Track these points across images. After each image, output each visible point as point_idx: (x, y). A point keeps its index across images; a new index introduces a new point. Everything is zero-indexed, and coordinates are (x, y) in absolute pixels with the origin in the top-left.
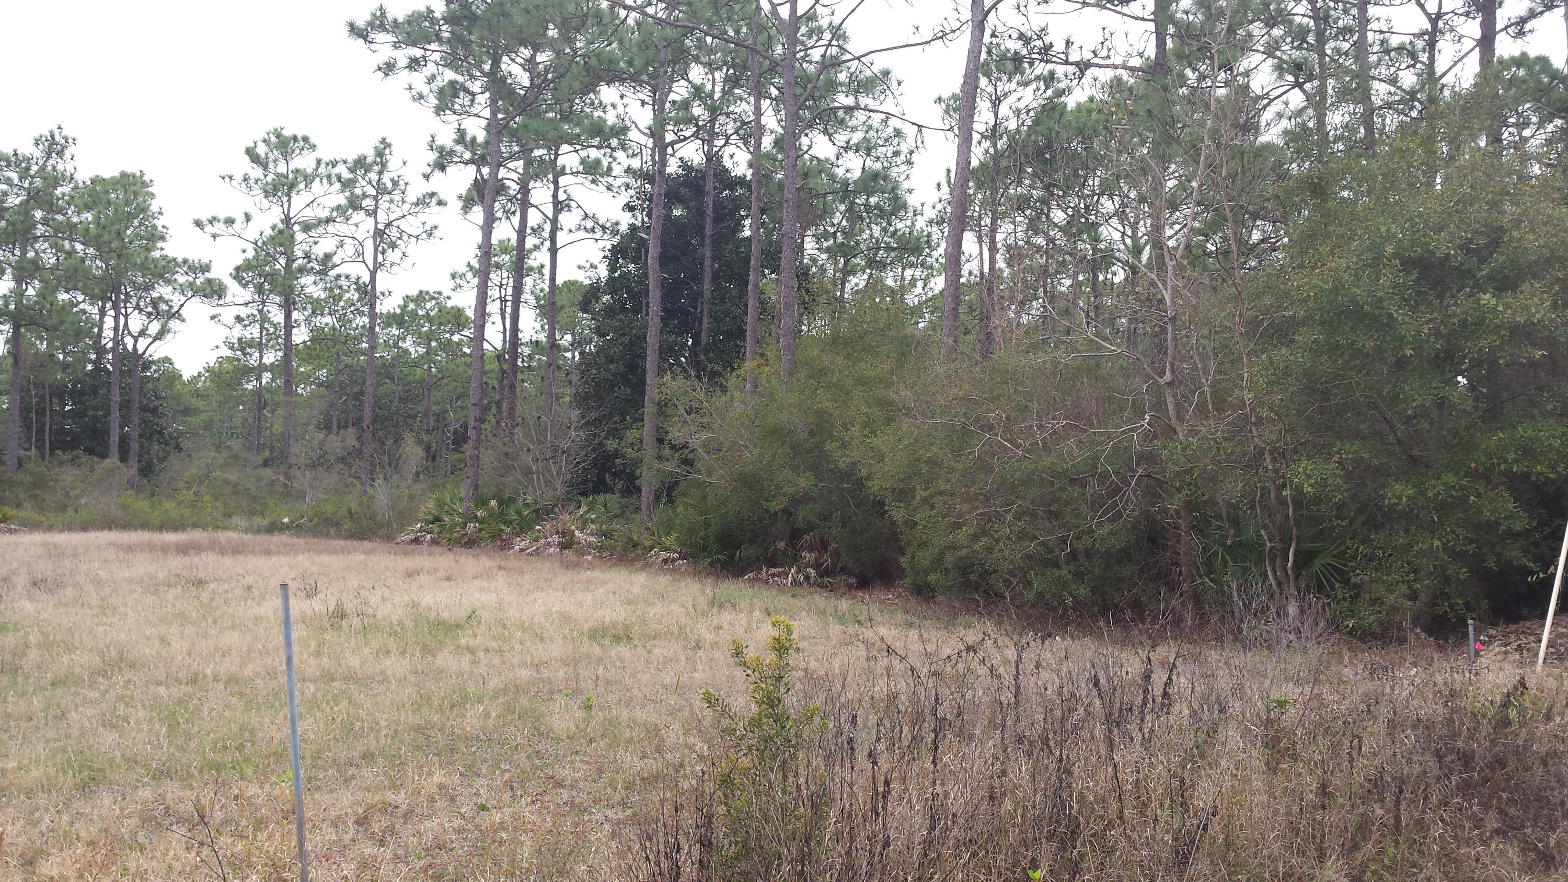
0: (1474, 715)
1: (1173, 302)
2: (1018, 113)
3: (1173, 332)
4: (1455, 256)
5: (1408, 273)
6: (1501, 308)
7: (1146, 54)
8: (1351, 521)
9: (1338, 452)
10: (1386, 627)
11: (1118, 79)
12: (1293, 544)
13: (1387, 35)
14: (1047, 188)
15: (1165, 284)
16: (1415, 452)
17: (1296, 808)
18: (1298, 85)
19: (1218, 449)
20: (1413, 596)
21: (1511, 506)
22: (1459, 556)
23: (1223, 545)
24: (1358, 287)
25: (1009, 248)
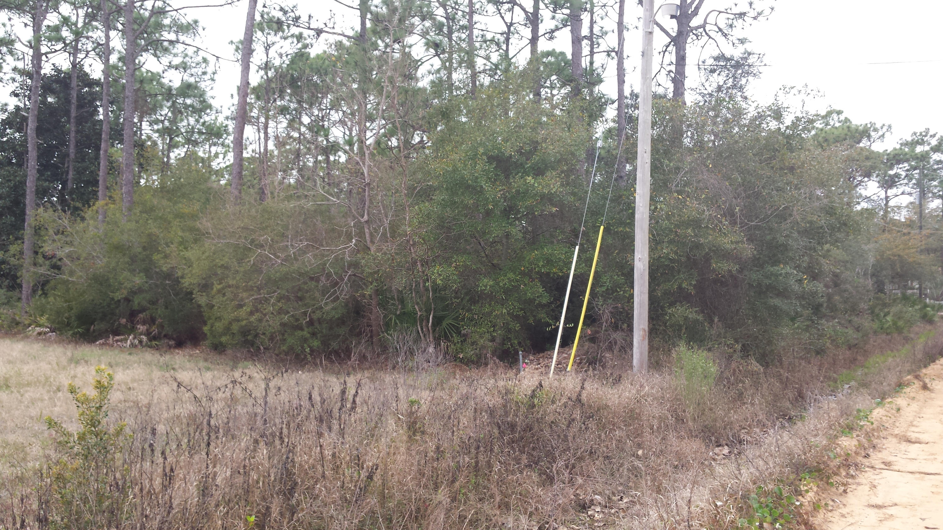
0: (517, 402)
1: (369, 175)
2: (281, 56)
3: (369, 192)
4: (514, 156)
5: (491, 164)
6: (536, 185)
7: (356, 29)
8: (462, 300)
9: (455, 261)
10: (479, 357)
11: (341, 42)
12: (432, 313)
13: (485, 32)
14: (299, 102)
15: (364, 164)
16: (495, 262)
17: (423, 461)
18: (437, 55)
19: (393, 260)
20: (493, 340)
21: (541, 290)
22: (516, 318)
23: (395, 315)
24: (465, 170)
25: (277, 137)
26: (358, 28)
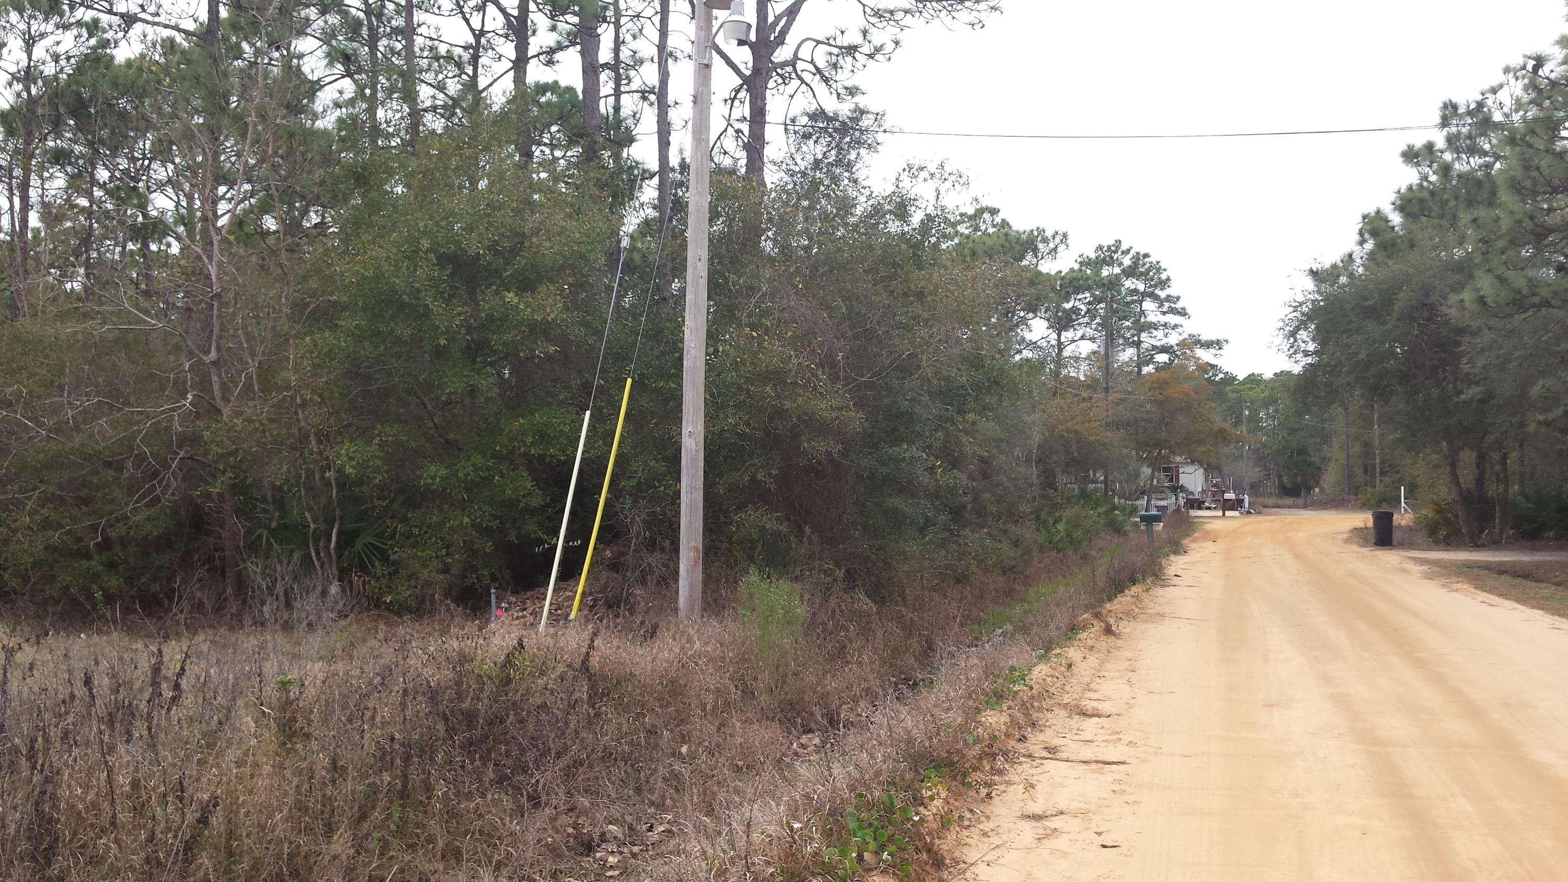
0: (480, 676)
1: (219, 278)
2: (56, 58)
3: (219, 309)
4: (484, 255)
5: (444, 268)
6: (522, 306)
7: (201, 20)
8: (392, 502)
9: (379, 435)
10: (421, 600)
11: (172, 40)
12: (336, 525)
13: (436, 43)
14: (90, 144)
15: (210, 258)
16: (452, 436)
17: (306, 786)
18: (349, 74)
19: (264, 431)
20: (446, 570)
21: (529, 485)
22: (487, 532)
23: (269, 528)
24: (397, 277)
25: (45, 205)
26: (204, 16)
